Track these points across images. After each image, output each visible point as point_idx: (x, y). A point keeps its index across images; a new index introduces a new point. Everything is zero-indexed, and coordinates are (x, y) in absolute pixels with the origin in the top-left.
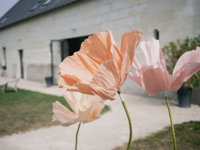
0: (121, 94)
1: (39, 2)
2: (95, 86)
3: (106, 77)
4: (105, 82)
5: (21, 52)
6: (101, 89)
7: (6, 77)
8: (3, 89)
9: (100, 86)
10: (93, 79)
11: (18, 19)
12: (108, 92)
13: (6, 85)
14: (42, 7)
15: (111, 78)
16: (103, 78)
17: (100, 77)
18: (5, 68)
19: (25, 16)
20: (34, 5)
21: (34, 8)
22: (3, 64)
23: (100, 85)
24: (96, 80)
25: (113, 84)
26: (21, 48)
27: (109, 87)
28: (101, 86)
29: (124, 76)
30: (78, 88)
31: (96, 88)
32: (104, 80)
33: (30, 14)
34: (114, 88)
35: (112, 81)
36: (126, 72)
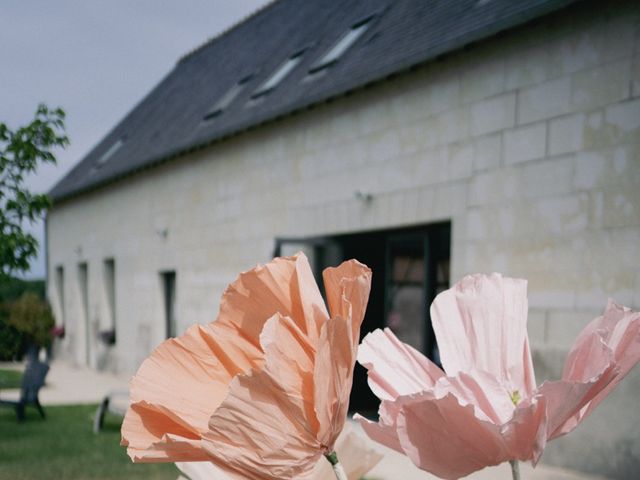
0: (338, 465)
1: (243, 82)
2: (221, 446)
3: (254, 419)
4: (251, 435)
5: (169, 278)
6: (243, 456)
7: (115, 372)
8: (96, 417)
9: (237, 445)
10: (210, 427)
11: (159, 150)
12: (269, 462)
13: (106, 402)
14: (252, 103)
15: (275, 421)
16: (243, 422)
17: (235, 420)
18: (110, 338)
19: (187, 140)
20: (222, 92)
21: (224, 103)
22: (106, 326)
23: (236, 442)
24: (222, 428)
25: (281, 439)
26: (168, 267)
27: (267, 450)
28: (242, 446)
29: (327, 413)
30: (167, 454)
31: (225, 453)
32: (248, 428)
33: (204, 130)
34: (286, 449)
35: (280, 431)
36: (335, 401)
